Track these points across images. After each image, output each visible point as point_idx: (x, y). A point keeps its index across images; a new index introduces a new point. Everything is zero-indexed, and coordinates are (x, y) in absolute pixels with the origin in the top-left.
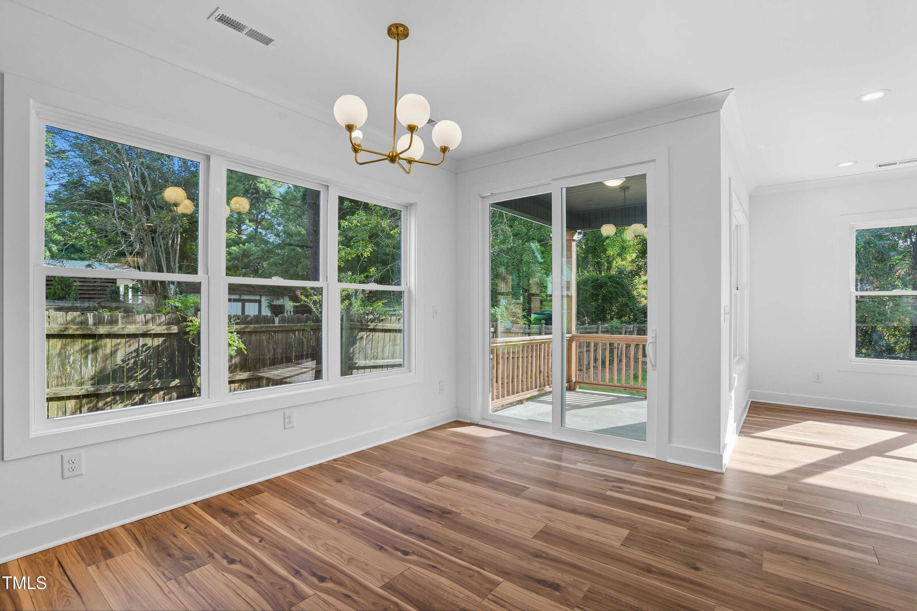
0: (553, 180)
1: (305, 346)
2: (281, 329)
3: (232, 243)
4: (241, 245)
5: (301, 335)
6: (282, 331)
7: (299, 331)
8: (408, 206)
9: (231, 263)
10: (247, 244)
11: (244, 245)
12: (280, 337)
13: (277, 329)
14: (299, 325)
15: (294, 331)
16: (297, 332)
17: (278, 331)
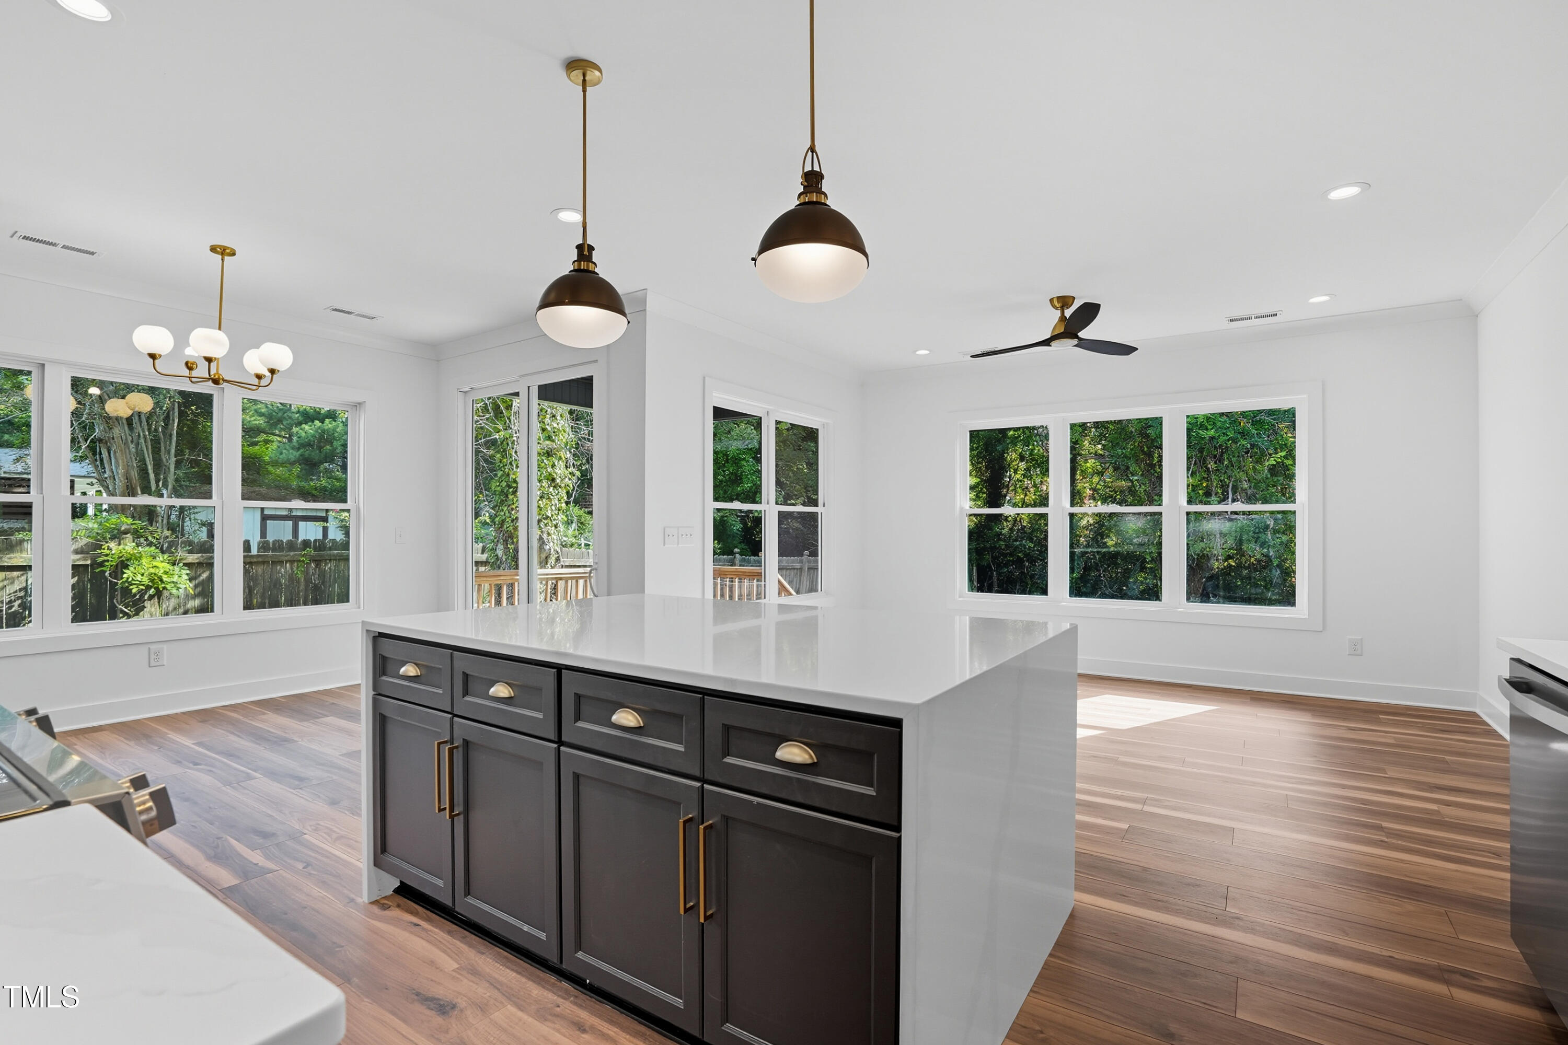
0: (521, 376)
1: (302, 584)
2: (260, 559)
3: (301, 418)
4: (317, 422)
5: (295, 569)
6: (263, 563)
7: (292, 562)
8: (357, 406)
9: (299, 452)
10: (327, 421)
11: (322, 422)
12: (260, 571)
13: (255, 560)
14: (292, 554)
15: (281, 562)
16: (288, 565)
17: (257, 563)
